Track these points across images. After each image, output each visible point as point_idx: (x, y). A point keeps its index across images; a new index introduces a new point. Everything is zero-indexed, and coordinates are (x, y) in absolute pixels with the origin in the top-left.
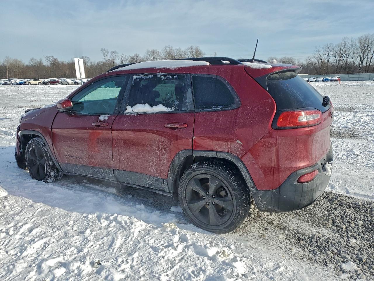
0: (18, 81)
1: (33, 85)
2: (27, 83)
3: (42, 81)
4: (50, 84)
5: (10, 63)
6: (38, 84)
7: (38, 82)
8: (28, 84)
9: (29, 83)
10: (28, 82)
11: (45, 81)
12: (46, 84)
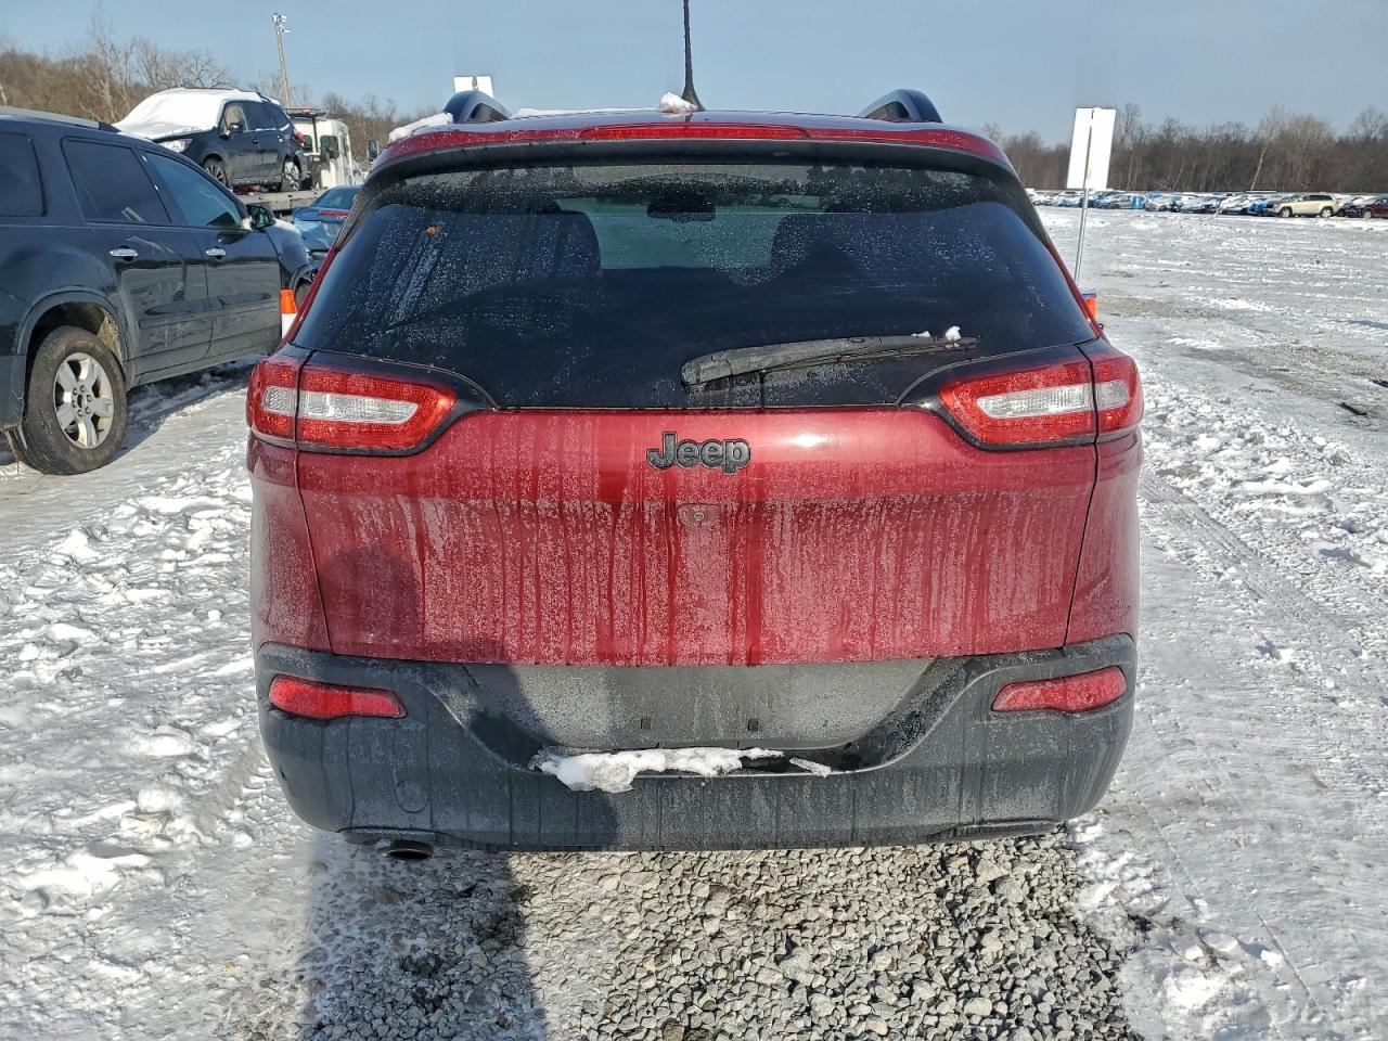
0: (1251, 200)
1: (1300, 216)
2: (1277, 210)
3: (1341, 200)
4: (1372, 217)
5: (1282, 131)
6: (1321, 214)
7: (1322, 204)
8: (1279, 215)
9: (1284, 208)
10: (1283, 205)
11: (1356, 202)
12: (1351, 216)
